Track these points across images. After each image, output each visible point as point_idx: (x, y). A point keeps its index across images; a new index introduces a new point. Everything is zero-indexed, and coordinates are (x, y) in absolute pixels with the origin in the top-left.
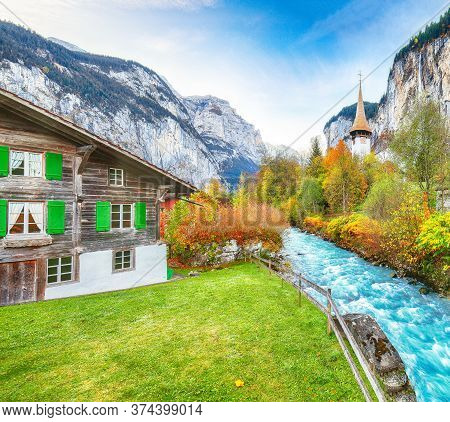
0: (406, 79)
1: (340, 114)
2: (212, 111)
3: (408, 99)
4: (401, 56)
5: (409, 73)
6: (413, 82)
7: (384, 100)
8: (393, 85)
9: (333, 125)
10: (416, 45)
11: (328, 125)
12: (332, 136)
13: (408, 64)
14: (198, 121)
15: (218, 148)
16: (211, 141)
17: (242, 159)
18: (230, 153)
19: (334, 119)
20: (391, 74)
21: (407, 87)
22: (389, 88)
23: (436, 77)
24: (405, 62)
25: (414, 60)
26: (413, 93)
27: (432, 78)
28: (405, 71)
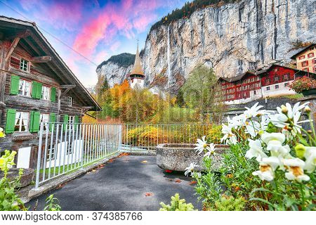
0: (158, 42)
1: (109, 60)
3: (159, 54)
4: (156, 27)
5: (160, 38)
6: (163, 44)
7: (142, 54)
8: (149, 45)
9: (103, 67)
10: (166, 21)
11: (100, 67)
13: (160, 33)
20: (148, 37)
21: (159, 46)
22: (146, 47)
23: (179, 43)
24: (158, 31)
25: (164, 30)
26: (163, 51)
27: (176, 42)
28: (158, 37)
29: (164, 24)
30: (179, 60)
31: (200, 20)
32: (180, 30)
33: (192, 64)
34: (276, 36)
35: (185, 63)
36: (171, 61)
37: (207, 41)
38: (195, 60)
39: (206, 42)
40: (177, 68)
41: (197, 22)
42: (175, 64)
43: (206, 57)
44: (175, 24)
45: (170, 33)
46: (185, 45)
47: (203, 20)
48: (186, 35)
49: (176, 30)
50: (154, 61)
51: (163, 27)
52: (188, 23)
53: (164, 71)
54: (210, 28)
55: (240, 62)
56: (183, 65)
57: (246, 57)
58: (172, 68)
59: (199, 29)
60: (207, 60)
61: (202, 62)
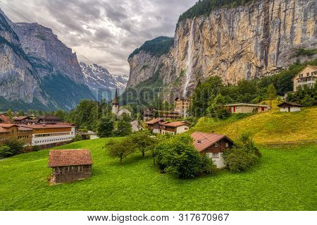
0: (184, 35)
1: (141, 48)
2: (37, 36)
5: (186, 32)
6: (189, 37)
8: (178, 36)
9: (135, 56)
11: (131, 56)
12: (134, 64)
13: (186, 26)
14: (25, 44)
15: (41, 66)
16: (35, 61)
17: (60, 75)
18: (51, 70)
19: (136, 52)
21: (186, 39)
22: (175, 36)
23: (201, 39)
24: (184, 24)
25: (189, 24)
27: (199, 38)
28: (184, 29)
29: (189, 17)
30: (200, 57)
31: (217, 19)
32: (201, 27)
33: (211, 63)
34: (279, 43)
35: (205, 61)
37: (222, 42)
38: (213, 59)
40: (198, 66)
41: (214, 21)
42: (197, 61)
43: (222, 57)
44: (197, 20)
46: (205, 42)
47: (220, 19)
48: (206, 32)
49: (198, 26)
50: (181, 54)
51: (188, 20)
52: (207, 21)
55: (249, 66)
56: (204, 63)
57: (253, 61)
58: (194, 66)
59: (216, 28)
60: (223, 61)
61: (218, 62)
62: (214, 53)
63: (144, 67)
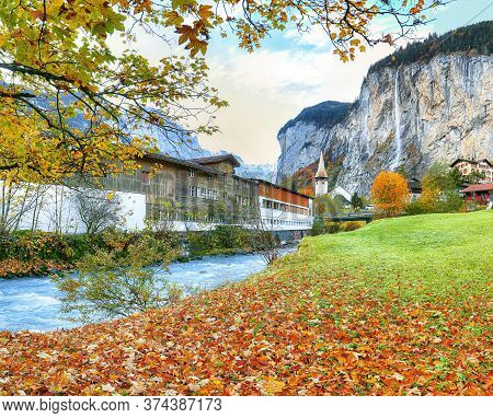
0: (381, 91)
1: (298, 119)
3: (383, 110)
4: (377, 68)
5: (384, 86)
6: (389, 95)
8: (367, 94)
9: (289, 131)
10: (393, 63)
11: (283, 130)
12: (289, 142)
13: (384, 78)
19: (291, 124)
20: (365, 82)
21: (383, 98)
22: (362, 96)
23: (414, 96)
24: (380, 75)
25: (390, 76)
26: (389, 105)
27: (409, 95)
28: (380, 83)
29: (390, 66)
30: (413, 123)
31: (443, 69)
32: (414, 79)
33: (433, 131)
35: (422, 128)
36: (401, 124)
37: (453, 100)
38: (437, 125)
39: (451, 101)
40: (410, 135)
41: (439, 71)
42: (407, 128)
43: (453, 122)
44: (407, 69)
45: (399, 80)
46: (422, 101)
47: (448, 69)
48: (423, 86)
49: (407, 78)
50: (375, 121)
51: (387, 70)
52: (425, 70)
53: (390, 139)
54: (457, 82)
56: (419, 131)
58: (403, 135)
59: (442, 81)
60: (454, 128)
61: (446, 130)
62: (438, 116)
63: (307, 145)
